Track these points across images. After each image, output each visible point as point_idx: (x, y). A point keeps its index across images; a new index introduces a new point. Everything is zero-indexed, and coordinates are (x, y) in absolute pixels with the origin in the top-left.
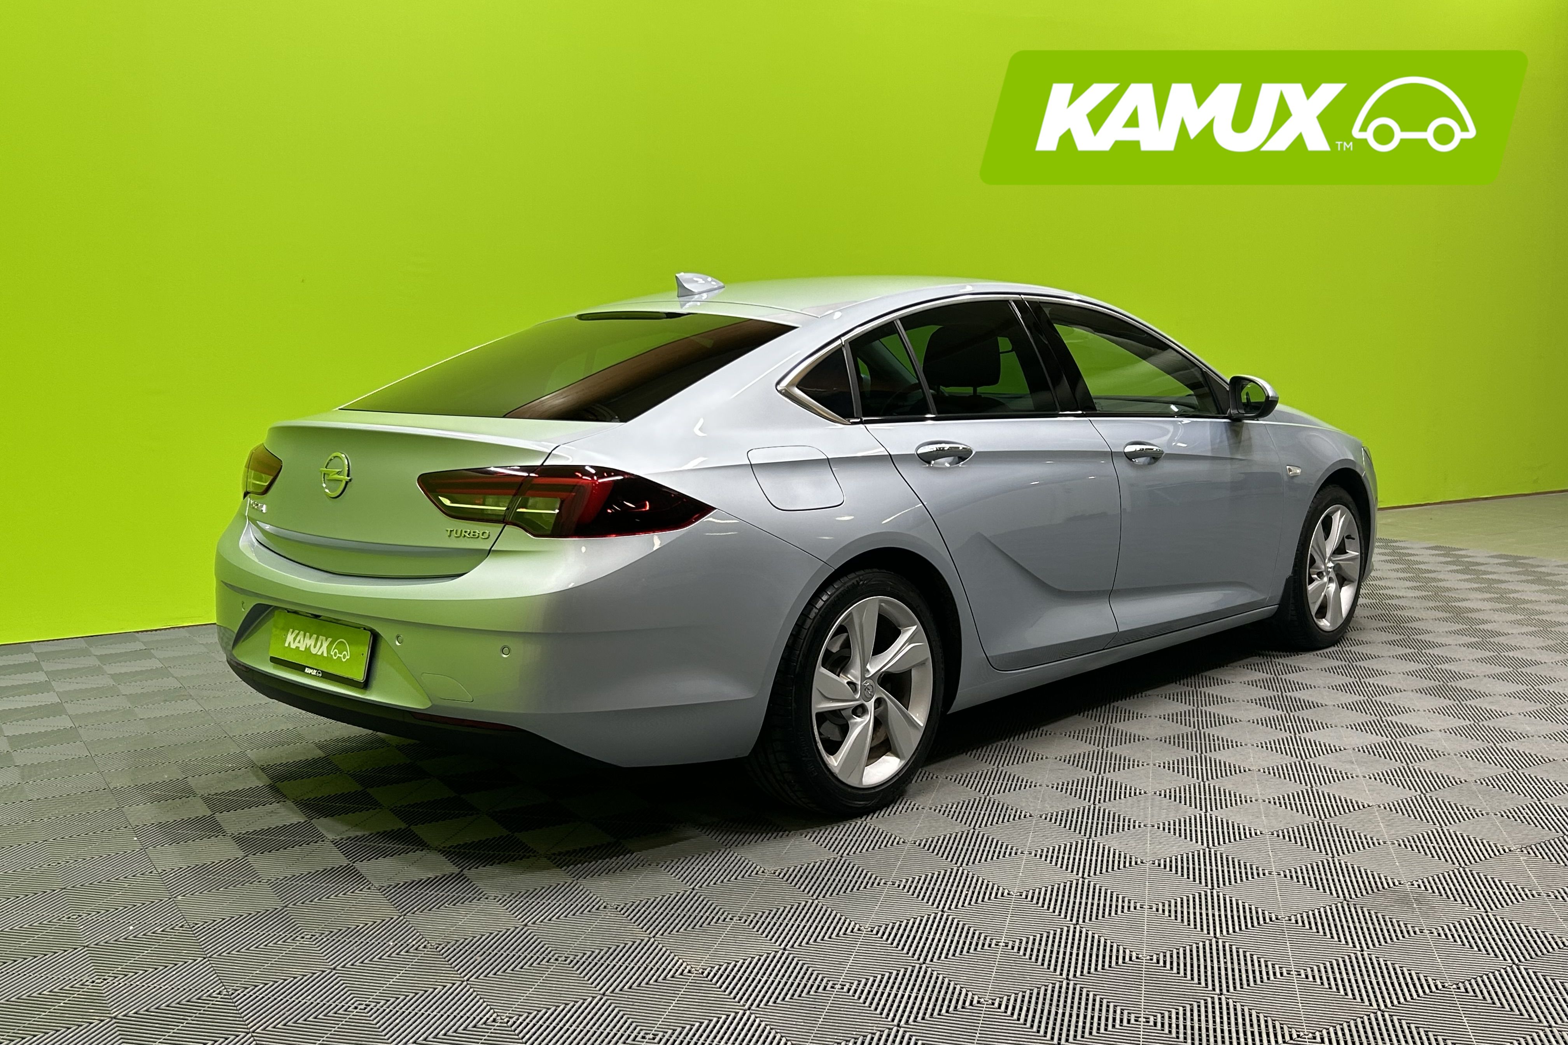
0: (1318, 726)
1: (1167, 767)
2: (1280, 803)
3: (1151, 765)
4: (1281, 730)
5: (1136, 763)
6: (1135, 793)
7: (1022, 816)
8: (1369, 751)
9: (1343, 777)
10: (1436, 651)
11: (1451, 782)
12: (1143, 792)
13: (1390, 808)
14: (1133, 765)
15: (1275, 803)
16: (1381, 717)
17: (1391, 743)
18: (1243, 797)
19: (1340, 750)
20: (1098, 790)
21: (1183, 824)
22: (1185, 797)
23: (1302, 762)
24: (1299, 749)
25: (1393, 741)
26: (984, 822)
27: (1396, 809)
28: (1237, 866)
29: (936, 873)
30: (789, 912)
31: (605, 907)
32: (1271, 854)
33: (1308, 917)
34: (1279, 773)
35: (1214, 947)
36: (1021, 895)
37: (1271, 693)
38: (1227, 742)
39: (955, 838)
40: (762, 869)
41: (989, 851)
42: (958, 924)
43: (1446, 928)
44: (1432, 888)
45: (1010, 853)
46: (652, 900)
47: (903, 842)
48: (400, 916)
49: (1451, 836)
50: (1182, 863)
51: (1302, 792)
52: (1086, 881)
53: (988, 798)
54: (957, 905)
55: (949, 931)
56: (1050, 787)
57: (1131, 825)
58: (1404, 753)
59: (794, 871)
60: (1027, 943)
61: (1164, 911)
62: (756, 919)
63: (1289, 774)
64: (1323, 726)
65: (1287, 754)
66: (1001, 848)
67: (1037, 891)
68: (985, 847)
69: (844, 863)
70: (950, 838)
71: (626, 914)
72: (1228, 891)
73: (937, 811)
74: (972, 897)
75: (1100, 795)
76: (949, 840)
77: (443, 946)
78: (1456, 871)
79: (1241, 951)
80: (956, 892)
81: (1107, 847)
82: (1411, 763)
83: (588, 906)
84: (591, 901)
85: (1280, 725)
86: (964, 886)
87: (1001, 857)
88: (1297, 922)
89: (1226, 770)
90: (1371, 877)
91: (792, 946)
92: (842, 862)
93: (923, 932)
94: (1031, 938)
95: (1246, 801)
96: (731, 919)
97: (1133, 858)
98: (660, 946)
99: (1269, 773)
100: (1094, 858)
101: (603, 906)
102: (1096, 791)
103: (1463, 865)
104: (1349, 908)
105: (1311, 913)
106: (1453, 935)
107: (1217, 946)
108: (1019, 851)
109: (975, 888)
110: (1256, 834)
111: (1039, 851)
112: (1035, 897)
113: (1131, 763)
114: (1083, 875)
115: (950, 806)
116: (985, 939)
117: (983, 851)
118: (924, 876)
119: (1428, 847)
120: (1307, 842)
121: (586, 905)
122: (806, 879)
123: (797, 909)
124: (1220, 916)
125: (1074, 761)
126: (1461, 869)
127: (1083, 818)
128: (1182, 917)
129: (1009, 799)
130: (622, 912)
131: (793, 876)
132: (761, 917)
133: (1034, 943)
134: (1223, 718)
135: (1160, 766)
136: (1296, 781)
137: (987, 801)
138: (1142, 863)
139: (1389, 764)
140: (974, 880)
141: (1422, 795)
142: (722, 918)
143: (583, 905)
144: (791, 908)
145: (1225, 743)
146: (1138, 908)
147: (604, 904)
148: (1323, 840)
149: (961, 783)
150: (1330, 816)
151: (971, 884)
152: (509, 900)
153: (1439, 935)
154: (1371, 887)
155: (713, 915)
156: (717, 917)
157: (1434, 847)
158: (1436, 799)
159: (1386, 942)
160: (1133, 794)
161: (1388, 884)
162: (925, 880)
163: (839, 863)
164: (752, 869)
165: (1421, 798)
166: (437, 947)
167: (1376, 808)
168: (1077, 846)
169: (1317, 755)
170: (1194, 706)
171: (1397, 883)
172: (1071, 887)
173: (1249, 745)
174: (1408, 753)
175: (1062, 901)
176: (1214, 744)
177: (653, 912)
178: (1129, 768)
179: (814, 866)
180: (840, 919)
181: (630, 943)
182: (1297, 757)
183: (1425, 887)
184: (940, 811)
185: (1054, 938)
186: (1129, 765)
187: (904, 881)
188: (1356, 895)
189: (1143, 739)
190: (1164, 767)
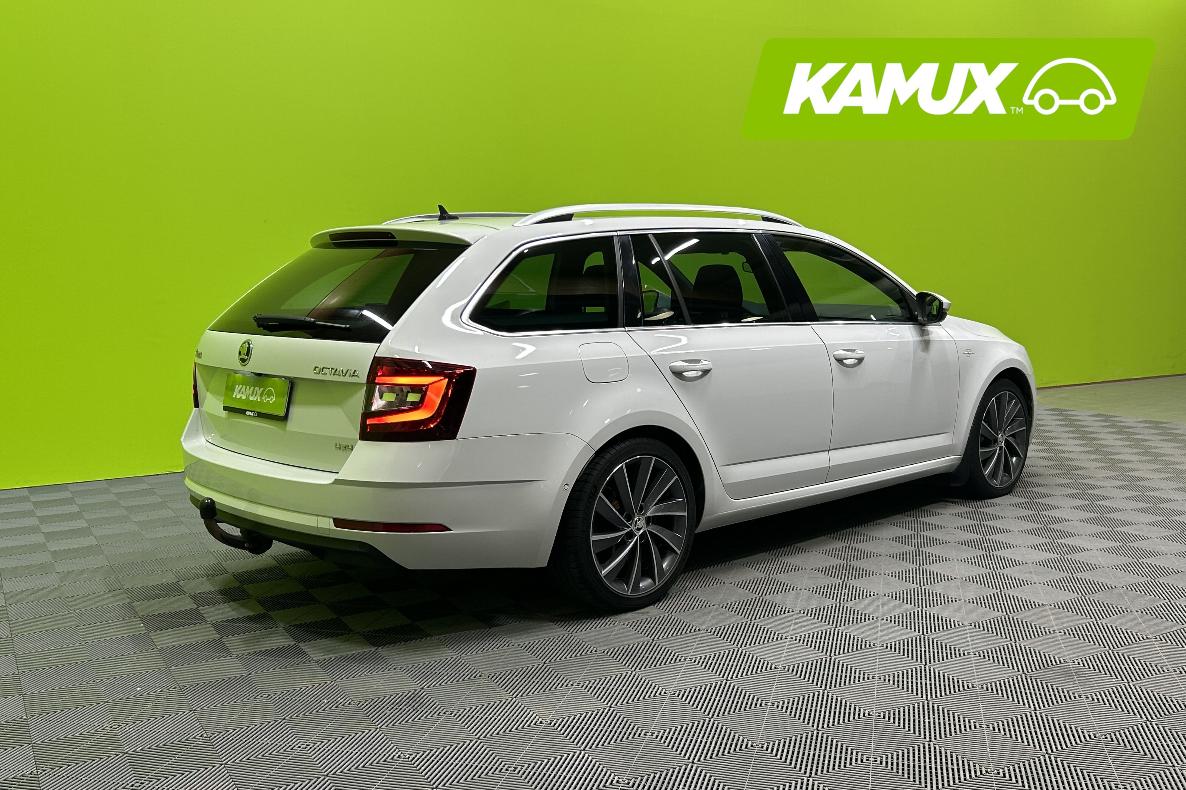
0: (1007, 547)
1: (894, 576)
2: (977, 603)
3: (883, 574)
4: (979, 549)
5: (871, 573)
6: (870, 595)
7: (786, 612)
8: (1044, 565)
9: (1024, 584)
10: (1096, 492)
11: (1104, 587)
12: (876, 594)
13: (1059, 606)
14: (869, 574)
15: (973, 602)
16: (1054, 540)
17: (1061, 559)
18: (950, 598)
19: (1023, 564)
20: (843, 593)
21: (905, 618)
22: (907, 598)
23: (994, 572)
24: (992, 563)
25: (1062, 557)
26: (758, 616)
27: (1063, 607)
28: (944, 649)
29: (723, 652)
30: (614, 680)
31: (480, 676)
32: (969, 639)
33: (996, 686)
34: (977, 581)
35: (926, 707)
36: (784, 669)
37: (973, 522)
38: (939, 557)
39: (737, 627)
40: (595, 649)
41: (761, 637)
42: (738, 689)
43: (1098, 694)
44: (1088, 664)
45: (777, 638)
46: (514, 671)
47: (699, 630)
48: (332, 682)
49: (1103, 627)
50: (904, 646)
51: (994, 594)
52: (833, 659)
53: (761, 598)
54: (737, 676)
55: (731, 694)
56: (808, 590)
57: (866, 618)
58: (1070, 566)
59: (618, 650)
60: (788, 703)
61: (889, 680)
62: (590, 685)
63: (984, 581)
64: (1010, 546)
65: (983, 567)
66: (770, 634)
67: (796, 666)
68: (759, 633)
69: (655, 645)
70: (733, 627)
71: (496, 681)
72: (937, 667)
73: (724, 607)
74: (748, 670)
75: (844, 596)
76: (732, 629)
77: (362, 703)
78: (1107, 653)
79: (946, 710)
80: (737, 666)
81: (848, 635)
82: (1075, 573)
83: (468, 675)
84: (470, 671)
85: (978, 546)
86: (742, 662)
87: (770, 641)
88: (987, 689)
89: (937, 578)
90: (1043, 656)
91: (616, 705)
92: (653, 644)
93: (712, 695)
94: (791, 700)
95: (952, 601)
96: (572, 685)
97: (868, 642)
98: (520, 704)
99: (970, 580)
100: (839, 642)
101: (478, 675)
102: (841, 593)
103: (1112, 648)
104: (1026, 679)
105: (998, 682)
106: (1103, 700)
107: (928, 706)
108: (784, 637)
109: (751, 663)
110: (959, 625)
111: (798, 638)
112: (795, 670)
113: (868, 573)
114: (830, 654)
115: (733, 604)
116: (758, 700)
117: (757, 636)
118: (713, 655)
119: (1086, 635)
120: (996, 631)
121: (466, 674)
122: (627, 656)
123: (620, 678)
124: (931, 685)
125: (826, 571)
126: (1110, 652)
127: (831, 613)
128: (903, 685)
129: (777, 598)
130: (492, 680)
131: (618, 654)
132: (594, 683)
133: (793, 704)
134: (936, 540)
135: (889, 575)
136: (989, 587)
137: (761, 600)
138: (874, 645)
139: (1058, 574)
140: (750, 658)
141: (1083, 597)
142: (565, 684)
143: (464, 674)
144: (616, 677)
145: (938, 559)
146: (870, 678)
147: (480, 674)
148: (1008, 630)
149: (742, 587)
150: (1014, 612)
151: (747, 660)
152: (410, 670)
153: (1093, 699)
154: (1043, 664)
155: (558, 682)
156: (561, 684)
157: (1091, 635)
158: (1093, 600)
159: (1053, 704)
160: (868, 596)
161: (1056, 662)
162: (714, 657)
163: (651, 645)
164: (587, 649)
165: (1082, 599)
166: (359, 704)
167: (1048, 607)
168: (826, 633)
169: (1005, 567)
170: (915, 531)
171: (1062, 661)
172: (821, 663)
173: (955, 560)
174: (1073, 566)
175: (815, 673)
176: (929, 559)
177: (515, 680)
178: (866, 576)
179: (633, 647)
180: (651, 685)
181: (498, 702)
182: (990, 569)
183: (1083, 664)
184: (726, 607)
185: (808, 700)
186: (866, 574)
187: (699, 658)
188: (1032, 670)
189: (877, 556)
190: (892, 576)
